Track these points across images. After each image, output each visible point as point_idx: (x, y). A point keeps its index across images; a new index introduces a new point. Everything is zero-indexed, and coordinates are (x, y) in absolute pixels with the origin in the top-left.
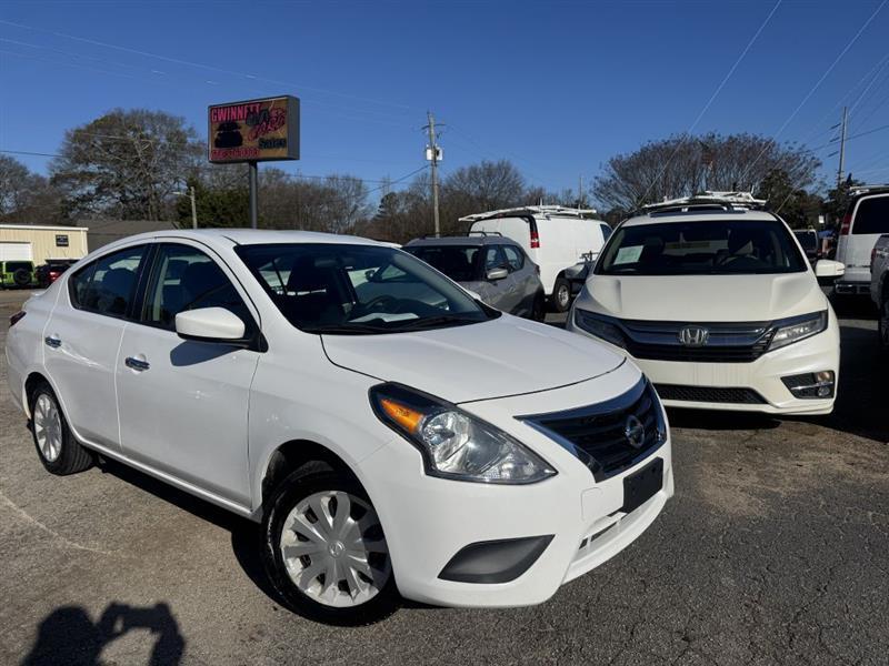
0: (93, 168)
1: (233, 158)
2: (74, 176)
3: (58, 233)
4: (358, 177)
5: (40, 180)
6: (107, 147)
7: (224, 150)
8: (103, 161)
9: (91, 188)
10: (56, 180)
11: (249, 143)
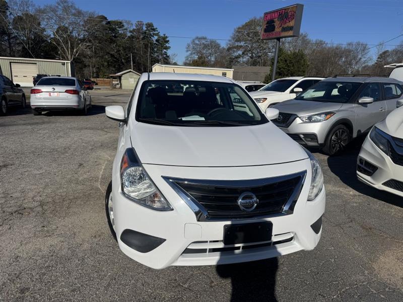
0: (242, 44)
1: (271, 37)
2: (235, 47)
3: (223, 71)
4: (365, 43)
5: (224, 49)
6: (248, 34)
7: (268, 33)
8: (245, 40)
9: (240, 52)
10: (229, 49)
11: (278, 29)
